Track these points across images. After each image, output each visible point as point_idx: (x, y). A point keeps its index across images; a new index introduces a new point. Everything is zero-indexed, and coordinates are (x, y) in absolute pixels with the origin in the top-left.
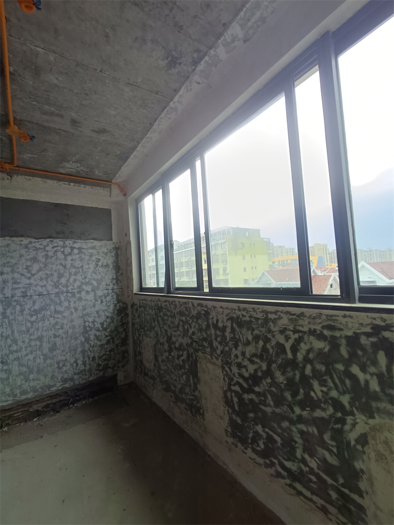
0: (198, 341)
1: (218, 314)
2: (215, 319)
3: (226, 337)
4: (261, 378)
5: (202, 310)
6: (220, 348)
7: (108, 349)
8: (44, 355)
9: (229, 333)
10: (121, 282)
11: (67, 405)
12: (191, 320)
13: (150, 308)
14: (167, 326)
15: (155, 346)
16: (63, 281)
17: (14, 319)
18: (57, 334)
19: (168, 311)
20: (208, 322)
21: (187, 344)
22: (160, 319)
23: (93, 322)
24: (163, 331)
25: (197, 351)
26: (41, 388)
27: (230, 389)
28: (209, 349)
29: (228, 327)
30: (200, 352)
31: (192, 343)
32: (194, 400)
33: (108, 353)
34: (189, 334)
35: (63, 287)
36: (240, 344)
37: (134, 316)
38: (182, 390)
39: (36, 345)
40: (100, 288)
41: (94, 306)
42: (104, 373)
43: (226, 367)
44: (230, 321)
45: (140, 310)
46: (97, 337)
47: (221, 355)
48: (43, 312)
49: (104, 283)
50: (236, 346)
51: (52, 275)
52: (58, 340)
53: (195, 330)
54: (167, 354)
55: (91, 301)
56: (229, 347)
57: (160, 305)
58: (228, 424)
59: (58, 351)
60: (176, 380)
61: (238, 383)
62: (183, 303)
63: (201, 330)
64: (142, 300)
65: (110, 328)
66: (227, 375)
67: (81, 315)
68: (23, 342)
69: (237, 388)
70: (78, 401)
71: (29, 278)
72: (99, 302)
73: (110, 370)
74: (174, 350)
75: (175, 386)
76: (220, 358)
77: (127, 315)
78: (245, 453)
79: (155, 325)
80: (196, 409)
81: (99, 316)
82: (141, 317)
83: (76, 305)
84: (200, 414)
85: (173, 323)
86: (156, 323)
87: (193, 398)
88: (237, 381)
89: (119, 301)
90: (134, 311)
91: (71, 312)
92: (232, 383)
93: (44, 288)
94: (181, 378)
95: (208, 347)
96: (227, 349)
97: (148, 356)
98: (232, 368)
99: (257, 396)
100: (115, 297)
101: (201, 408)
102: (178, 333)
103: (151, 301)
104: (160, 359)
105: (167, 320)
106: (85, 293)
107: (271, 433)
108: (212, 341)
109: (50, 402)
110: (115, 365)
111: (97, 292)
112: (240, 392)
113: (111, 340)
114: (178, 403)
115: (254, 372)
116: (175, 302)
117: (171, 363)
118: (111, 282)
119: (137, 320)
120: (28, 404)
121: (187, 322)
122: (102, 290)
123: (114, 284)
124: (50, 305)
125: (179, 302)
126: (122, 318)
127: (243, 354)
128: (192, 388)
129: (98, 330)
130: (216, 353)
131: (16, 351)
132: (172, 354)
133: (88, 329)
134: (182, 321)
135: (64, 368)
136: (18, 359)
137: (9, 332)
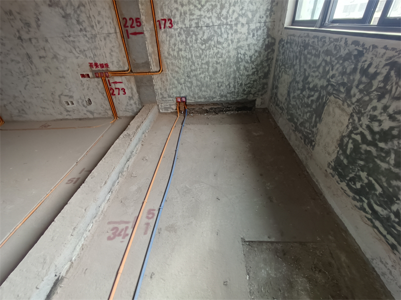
0: (335, 84)
1: (376, 56)
2: (367, 63)
3: (372, 86)
4: (394, 137)
5: (356, 49)
6: (358, 96)
7: (253, 79)
8: (210, 76)
9: (379, 82)
10: (274, 14)
11: (222, 111)
12: (336, 61)
13: (296, 44)
14: (308, 65)
15: (291, 83)
16: (224, 12)
17: (192, 46)
18: (218, 62)
19: (314, 48)
20: (356, 65)
21: (322, 87)
22: (302, 58)
23: (244, 54)
24: (302, 70)
25: (330, 94)
26: (208, 97)
27: (349, 136)
28: (345, 94)
29: (382, 74)
30: (332, 96)
31: (327, 86)
32: (310, 134)
33: (252, 82)
34: (328, 77)
35: (224, 18)
36: (387, 96)
37: (279, 52)
38: (302, 124)
39: (205, 68)
40: (253, 21)
41: (247, 39)
42: (247, 97)
43: (355, 115)
44: (388, 68)
45: (286, 47)
46: (245, 68)
47: (356, 104)
48: (210, 42)
49: (258, 15)
50: (380, 98)
51: (216, 6)
52: (218, 66)
53: (337, 73)
54: (299, 92)
55: (245, 34)
56: (370, 97)
57: (307, 42)
58: (333, 160)
59: (219, 75)
60: (300, 115)
61: (362, 134)
62: (334, 39)
63: (343, 73)
64: (291, 35)
65: (257, 62)
66: (353, 123)
67: (236, 47)
68: (198, 64)
69: (358, 138)
70: (229, 111)
71: (200, 10)
72: (251, 35)
73: (251, 96)
74: (307, 90)
75: (298, 119)
76: (354, 106)
77: (273, 51)
78: (339, 184)
79: (296, 63)
80: (309, 141)
81: (250, 50)
82: (285, 54)
83: (233, 38)
84: (311, 145)
85: (314, 62)
86: (298, 61)
87: (310, 132)
88: (361, 132)
89: (268, 36)
90: (280, 47)
91: (229, 43)
92: (355, 132)
93: (210, 20)
94: (305, 115)
95: (343, 93)
96: (367, 98)
97: (283, 90)
98: (362, 118)
99: (377, 151)
100: (266, 31)
101: (314, 141)
102: (317, 73)
103: (299, 37)
104: (292, 95)
105: (310, 59)
106: (240, 25)
107: (374, 182)
108: (352, 88)
109: (213, 107)
110: (255, 93)
111: (250, 25)
112: (360, 141)
113: (256, 73)
114: (296, 132)
115: (389, 129)
116: (325, 38)
117: (300, 100)
118: (265, 14)
119: (281, 57)
120: (201, 105)
121: (331, 63)
122: (256, 23)
123: (267, 17)
124: (214, 36)
125: (330, 38)
126: (268, 53)
127: (385, 108)
128: (312, 125)
129: (247, 62)
130: (350, 101)
131: (195, 70)
132: (304, 93)
133: (240, 60)
134: (326, 61)
135: (221, 87)
136: (195, 76)
137: (190, 56)
